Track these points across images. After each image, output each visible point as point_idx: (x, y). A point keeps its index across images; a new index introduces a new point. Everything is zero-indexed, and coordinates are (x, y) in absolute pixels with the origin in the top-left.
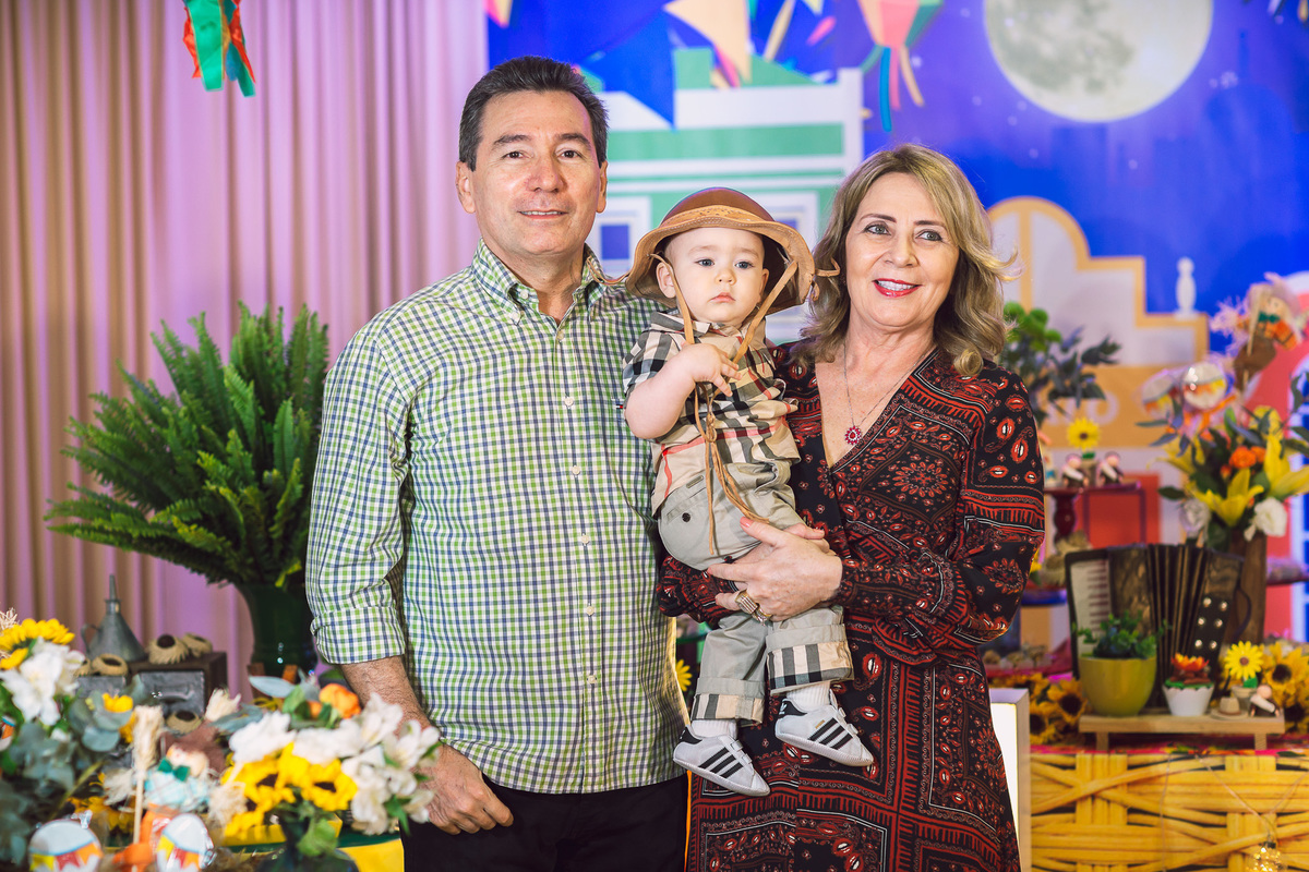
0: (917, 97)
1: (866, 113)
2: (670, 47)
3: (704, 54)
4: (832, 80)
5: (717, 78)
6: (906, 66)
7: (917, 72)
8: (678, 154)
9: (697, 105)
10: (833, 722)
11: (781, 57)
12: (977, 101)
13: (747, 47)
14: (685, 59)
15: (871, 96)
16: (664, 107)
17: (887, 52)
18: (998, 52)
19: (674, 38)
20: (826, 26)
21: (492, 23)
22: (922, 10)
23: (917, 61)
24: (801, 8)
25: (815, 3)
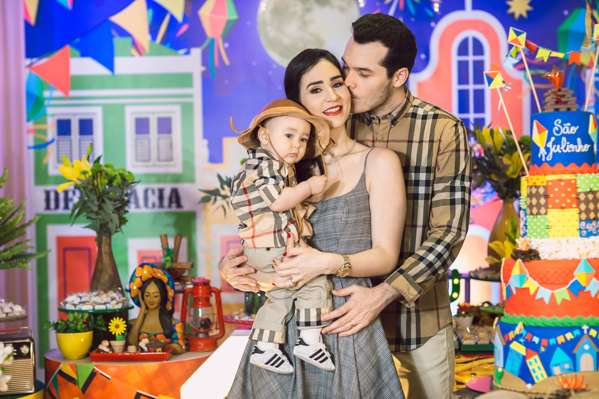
0: (227, 61)
1: (203, 69)
2: (112, 37)
3: (128, 40)
4: (188, 53)
5: (134, 51)
6: (222, 46)
7: (227, 50)
8: (116, 86)
9: (125, 64)
10: (321, 350)
11: (164, 42)
12: (254, 63)
13: (148, 37)
14: (119, 42)
15: (206, 59)
16: (110, 65)
17: (213, 41)
18: (264, 42)
19: (114, 33)
20: (185, 28)
21: (27, 24)
22: (229, 21)
23: (227, 45)
24: (173, 19)
25: (179, 17)
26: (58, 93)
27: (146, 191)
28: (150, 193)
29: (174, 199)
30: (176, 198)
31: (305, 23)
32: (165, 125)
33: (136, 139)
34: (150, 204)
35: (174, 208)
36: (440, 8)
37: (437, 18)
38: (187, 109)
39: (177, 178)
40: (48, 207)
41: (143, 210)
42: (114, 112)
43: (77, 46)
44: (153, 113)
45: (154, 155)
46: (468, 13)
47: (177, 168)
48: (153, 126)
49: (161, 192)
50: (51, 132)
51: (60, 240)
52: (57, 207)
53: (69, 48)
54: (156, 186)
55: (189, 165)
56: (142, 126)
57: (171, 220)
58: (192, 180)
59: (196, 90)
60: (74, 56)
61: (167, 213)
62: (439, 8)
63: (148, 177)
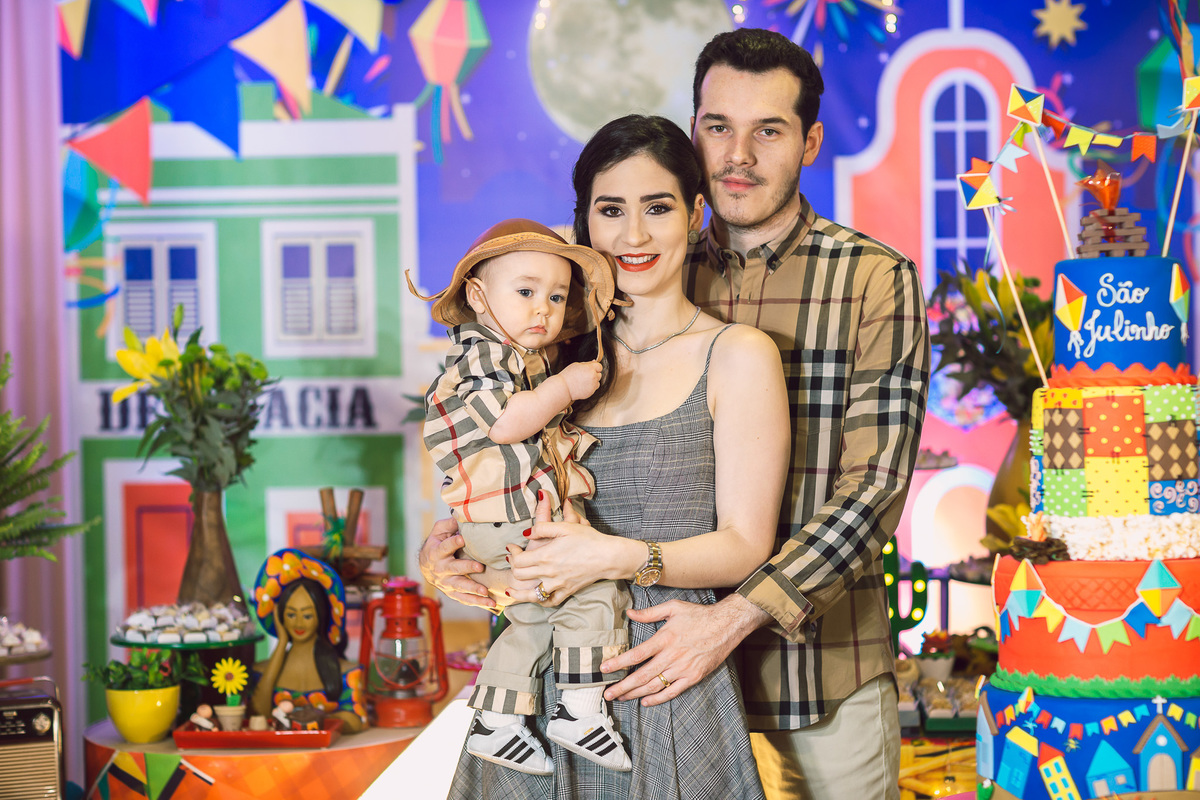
0: (466, 132)
1: (418, 146)
2: (235, 81)
3: (267, 89)
4: (388, 114)
5: (279, 111)
6: (457, 101)
7: (467, 109)
8: (243, 182)
9: (261, 136)
10: (601, 730)
11: (339, 92)
12: (522, 136)
13: (308, 83)
14: (249, 93)
15: (424, 127)
16: (229, 135)
17: (438, 90)
18: (544, 91)
19: (239, 73)
20: (381, 64)
21: (65, 55)
22: (471, 51)
23: (467, 98)
24: (358, 47)
25: (371, 42)
26: (126, 195)
27: (303, 394)
28: (311, 398)
29: (359, 410)
30: (363, 405)
31: (624, 56)
32: (342, 260)
33: (285, 289)
34: (311, 419)
35: (359, 428)
36: (898, 25)
37: (893, 45)
38: (386, 228)
39: (365, 368)
40: (106, 424)
41: (297, 431)
42: (237, 233)
43: (165, 101)
44: (318, 236)
45: (319, 320)
46: (957, 36)
47: (365, 347)
48: (318, 262)
49: (334, 394)
50: (114, 273)
51: (131, 492)
52: (124, 423)
53: (148, 105)
54: (324, 384)
55: (389, 340)
56: (295, 261)
57: (352, 452)
58: (396, 372)
59: (405, 190)
60: (159, 120)
61: (346, 439)
62: (896, 24)
63: (306, 365)
